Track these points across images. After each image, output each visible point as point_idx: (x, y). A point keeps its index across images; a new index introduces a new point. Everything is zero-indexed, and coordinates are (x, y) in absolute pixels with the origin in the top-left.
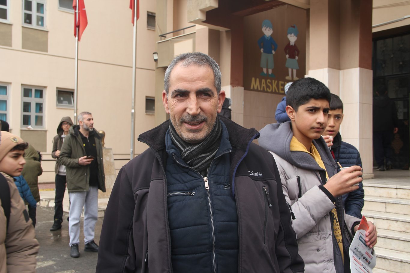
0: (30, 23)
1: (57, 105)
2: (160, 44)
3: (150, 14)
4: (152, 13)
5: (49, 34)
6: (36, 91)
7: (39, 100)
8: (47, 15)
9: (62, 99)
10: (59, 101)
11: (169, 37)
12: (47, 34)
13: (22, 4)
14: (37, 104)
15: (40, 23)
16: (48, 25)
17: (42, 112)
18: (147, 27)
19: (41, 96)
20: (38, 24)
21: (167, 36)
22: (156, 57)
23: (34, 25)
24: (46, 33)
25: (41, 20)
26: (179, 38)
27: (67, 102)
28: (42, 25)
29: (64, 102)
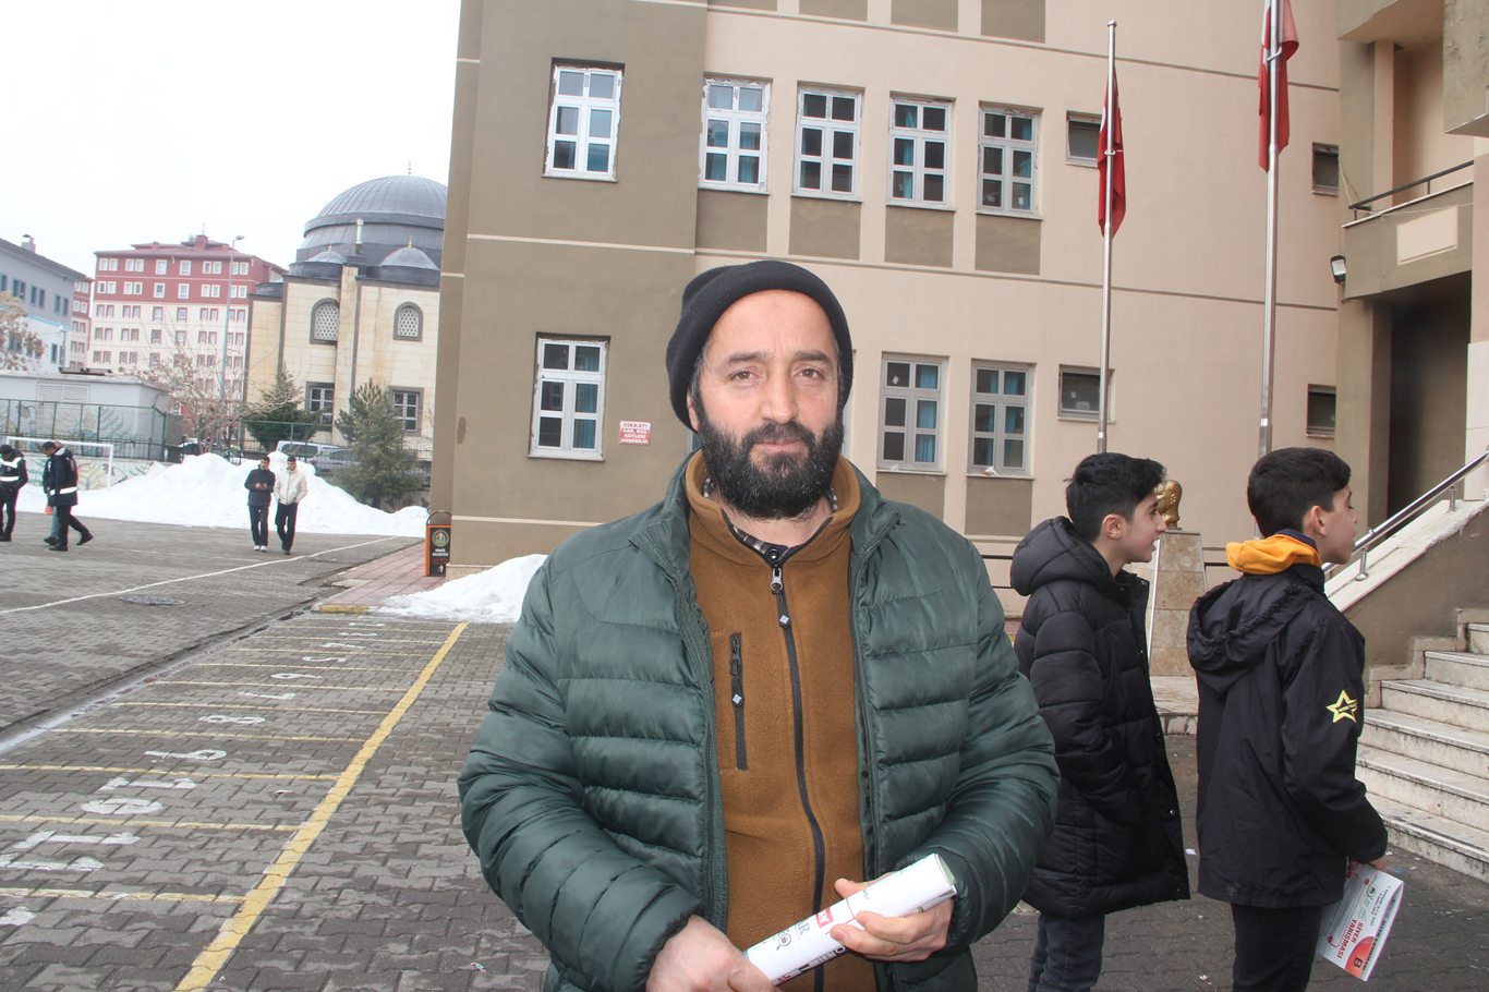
0: (997, 203)
1: (1061, 413)
2: (1352, 229)
3: (1323, 150)
4: (1328, 147)
5: (1043, 227)
6: (1007, 374)
7: (1014, 400)
8: (1039, 179)
9: (1074, 395)
10: (1067, 402)
11: (1381, 207)
12: (1040, 226)
13: (979, 159)
14: (1009, 409)
15: (1021, 201)
16: (1040, 204)
17: (1022, 432)
18: (1314, 188)
19: (1021, 390)
20: (1015, 205)
21: (1375, 204)
22: (1339, 269)
23: (1006, 208)
24: (1035, 223)
25: (1023, 193)
26: (1414, 207)
27: (1087, 404)
28: (1027, 205)
29: (1079, 404)
